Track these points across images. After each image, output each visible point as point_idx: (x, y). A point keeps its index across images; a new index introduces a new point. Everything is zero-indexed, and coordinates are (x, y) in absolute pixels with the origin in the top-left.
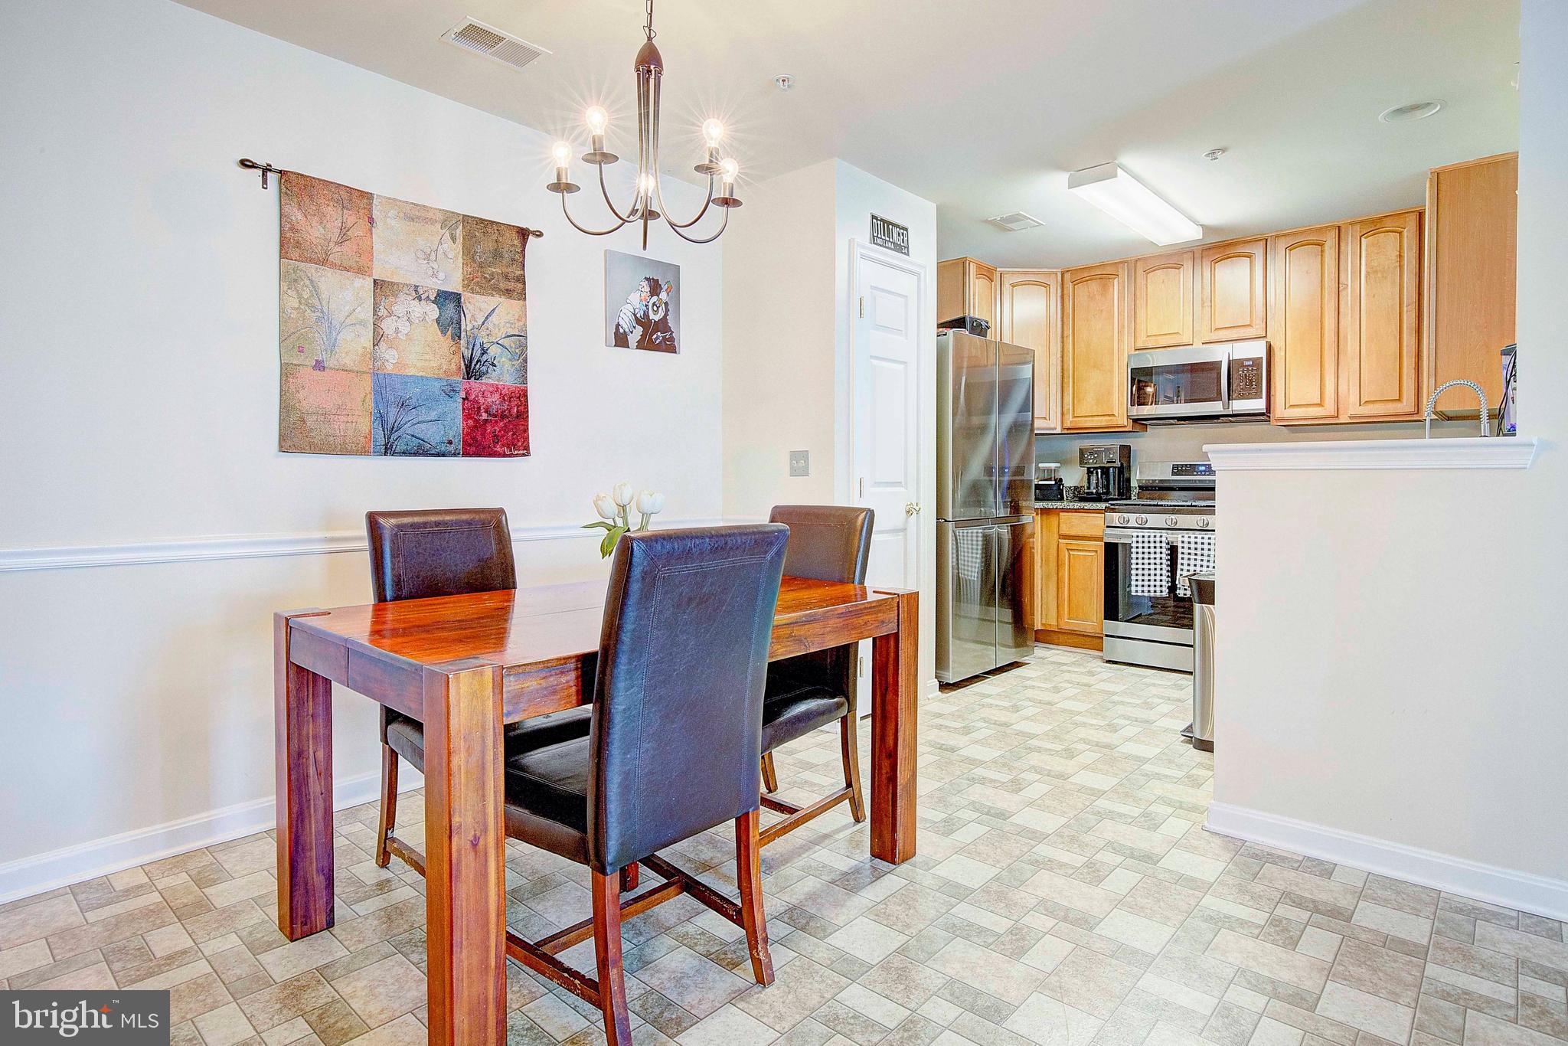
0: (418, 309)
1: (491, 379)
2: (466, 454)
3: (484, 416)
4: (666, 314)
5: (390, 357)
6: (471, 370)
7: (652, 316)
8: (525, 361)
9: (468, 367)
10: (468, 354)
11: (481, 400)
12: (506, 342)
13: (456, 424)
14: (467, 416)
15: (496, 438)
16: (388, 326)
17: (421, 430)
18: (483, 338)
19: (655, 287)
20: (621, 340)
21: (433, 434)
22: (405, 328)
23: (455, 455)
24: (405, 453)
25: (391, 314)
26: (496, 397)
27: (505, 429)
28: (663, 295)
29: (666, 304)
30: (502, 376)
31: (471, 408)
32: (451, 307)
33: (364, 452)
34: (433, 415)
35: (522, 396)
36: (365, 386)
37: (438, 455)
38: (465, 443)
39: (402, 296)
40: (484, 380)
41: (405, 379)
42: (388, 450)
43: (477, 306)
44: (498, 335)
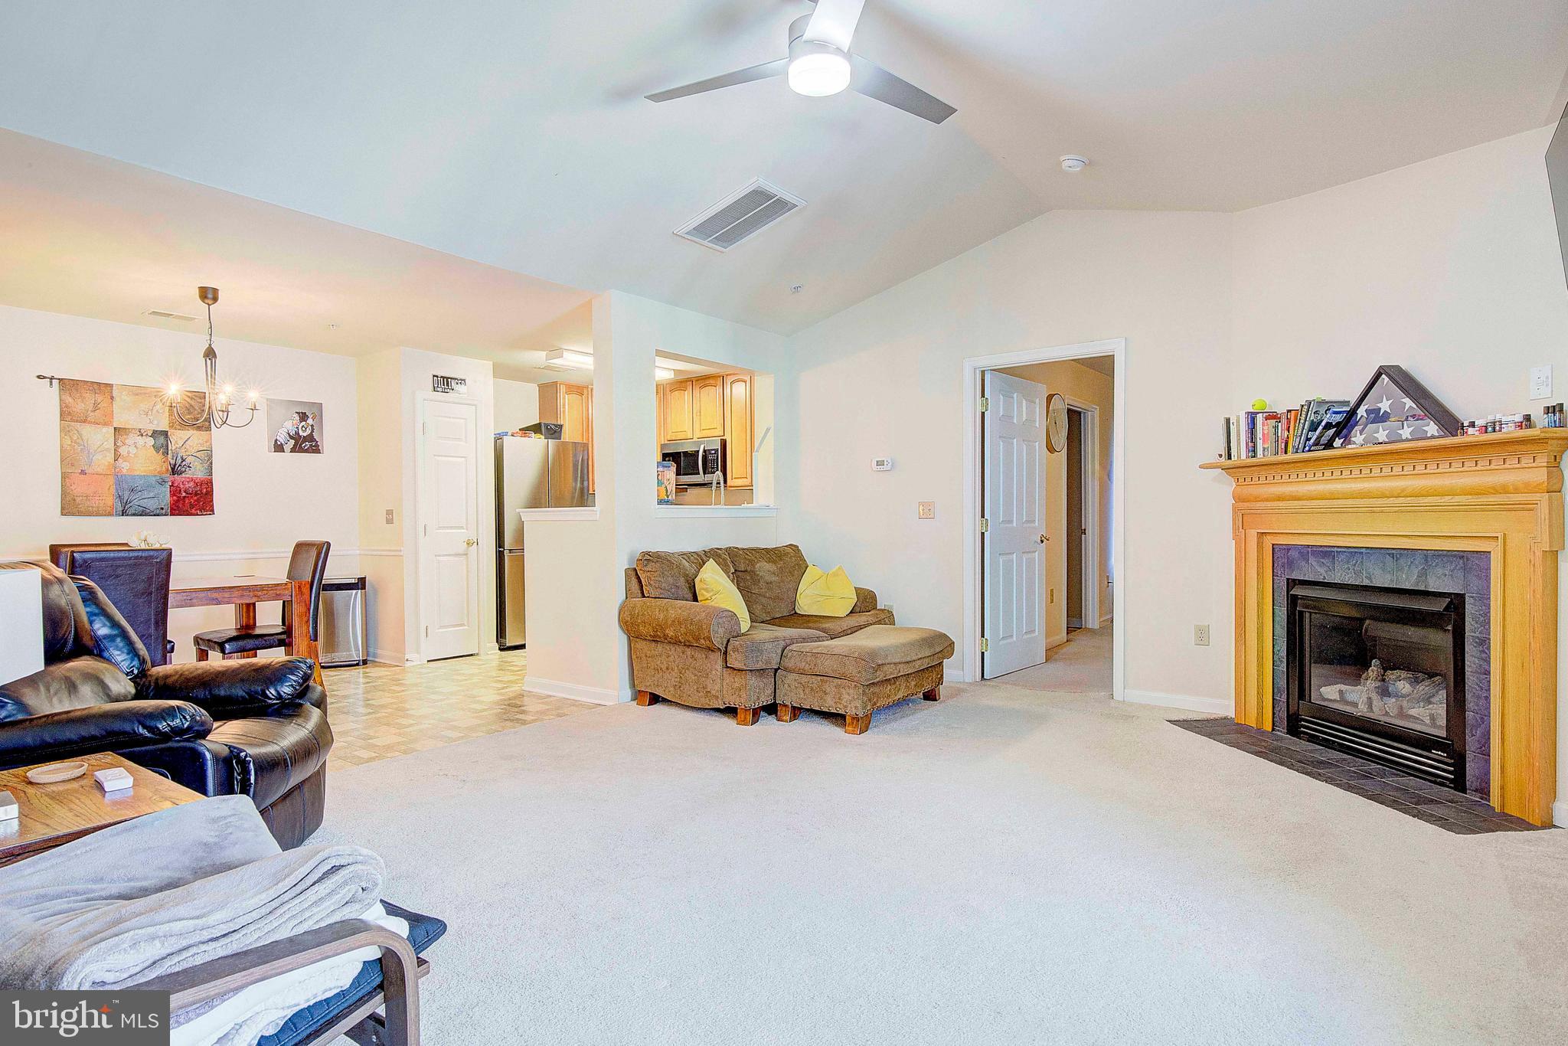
0: (141, 441)
1: (188, 474)
2: (172, 514)
3: (184, 494)
4: (313, 431)
5: (124, 466)
6: (174, 471)
7: (301, 433)
8: (211, 463)
9: (173, 469)
10: (173, 462)
11: (182, 486)
12: (198, 454)
13: (166, 498)
14: (173, 494)
15: (192, 506)
16: (123, 450)
17: (143, 503)
18: (182, 453)
19: (303, 417)
20: (279, 448)
21: (151, 505)
22: (133, 450)
23: (165, 515)
24: (134, 515)
25: (124, 444)
26: (191, 484)
27: (198, 501)
28: (310, 421)
29: (312, 426)
30: (197, 472)
31: (175, 491)
32: (162, 439)
33: (110, 514)
34: (152, 495)
35: (209, 483)
36: (111, 481)
37: (155, 515)
38: (172, 509)
39: (131, 435)
40: (183, 475)
41: (133, 477)
42: (124, 513)
43: (178, 437)
44: (192, 451)
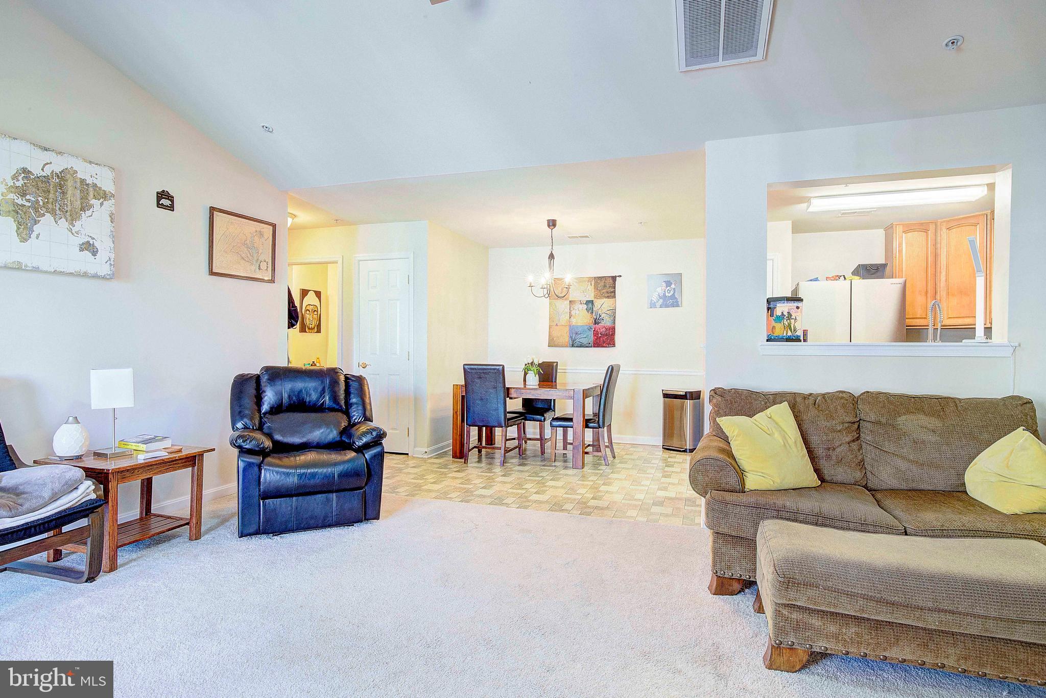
0: (581, 306)
1: (602, 324)
2: (595, 347)
3: (600, 335)
4: (674, 293)
5: (574, 321)
6: (596, 323)
7: (667, 294)
8: (615, 317)
9: (595, 321)
10: (595, 317)
11: (599, 331)
12: (608, 312)
13: (591, 338)
14: (594, 336)
15: (604, 342)
16: (573, 313)
17: (581, 340)
18: (600, 312)
19: (668, 284)
20: (653, 305)
21: (585, 341)
22: (577, 312)
23: (591, 347)
24: (577, 347)
25: (574, 309)
26: (604, 329)
27: (607, 339)
28: (673, 286)
29: (674, 289)
30: (607, 322)
31: (596, 333)
32: (590, 305)
33: (567, 347)
34: (585, 336)
35: (613, 329)
36: (567, 329)
37: (586, 347)
38: (594, 344)
39: (577, 304)
40: (600, 324)
41: (577, 327)
42: (573, 346)
43: (598, 303)
44: (604, 311)
